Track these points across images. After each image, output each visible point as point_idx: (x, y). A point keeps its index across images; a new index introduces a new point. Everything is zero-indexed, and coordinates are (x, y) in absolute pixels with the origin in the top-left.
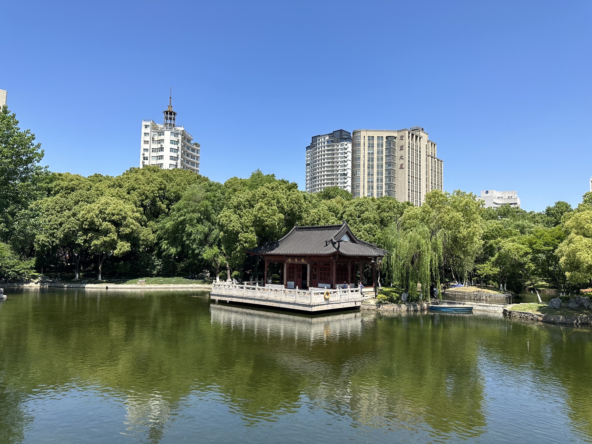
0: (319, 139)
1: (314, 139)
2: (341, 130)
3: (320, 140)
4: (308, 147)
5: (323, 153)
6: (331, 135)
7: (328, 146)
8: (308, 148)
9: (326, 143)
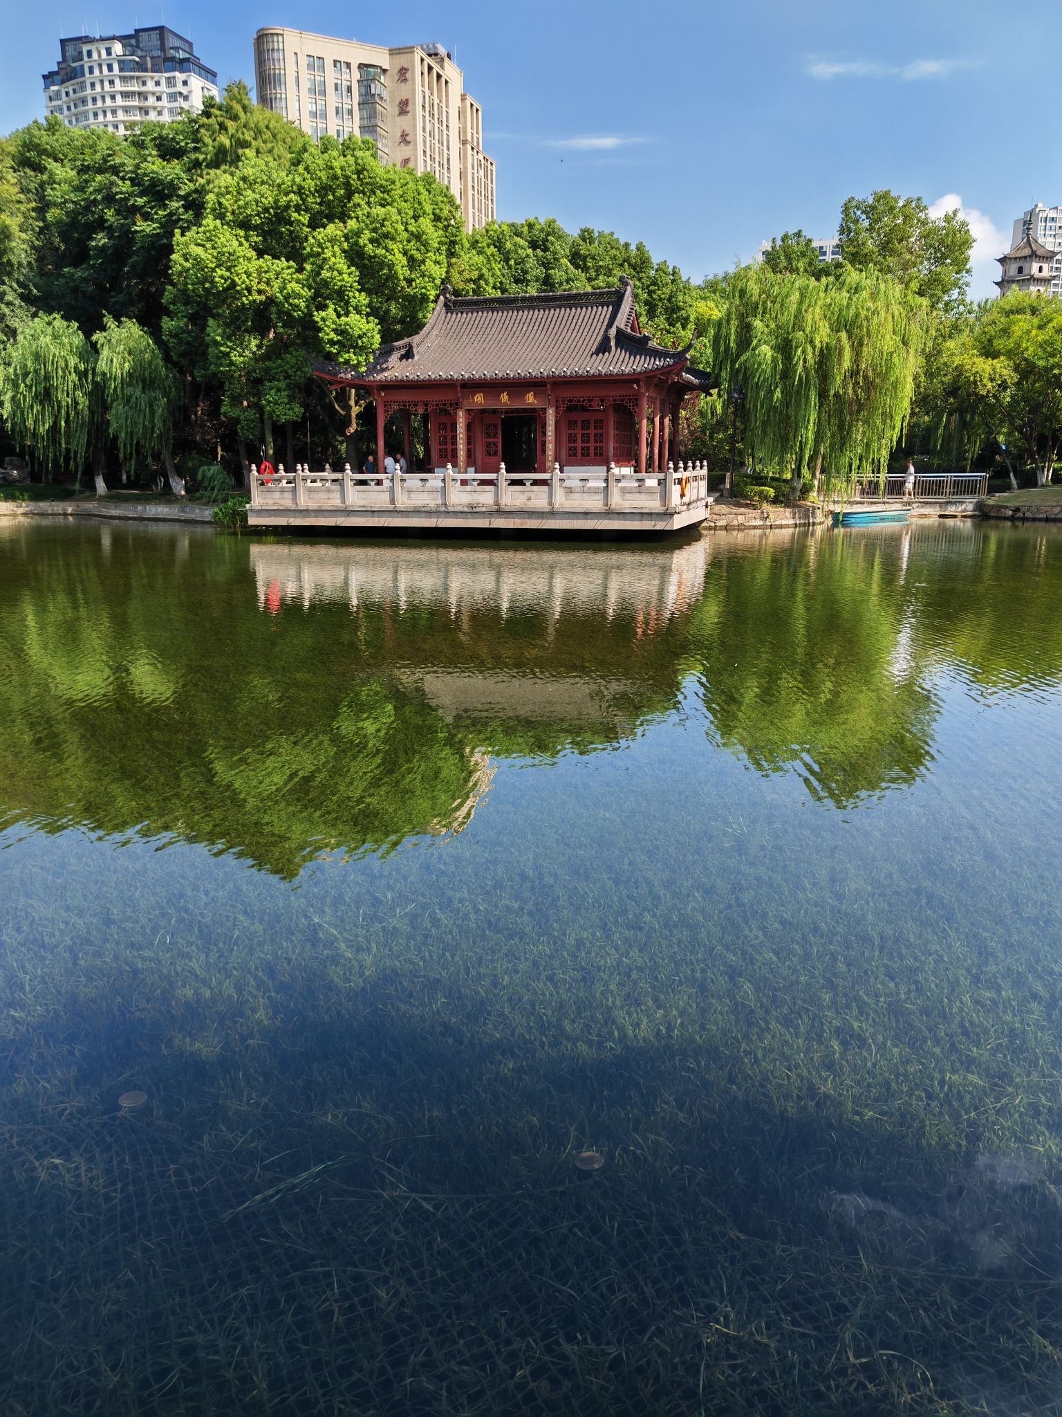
0: (90, 54)
1: (73, 48)
2: (161, 30)
3: (95, 56)
4: (51, 74)
5: (108, 102)
6: (131, 40)
7: (124, 79)
8: (49, 78)
9: (116, 67)
